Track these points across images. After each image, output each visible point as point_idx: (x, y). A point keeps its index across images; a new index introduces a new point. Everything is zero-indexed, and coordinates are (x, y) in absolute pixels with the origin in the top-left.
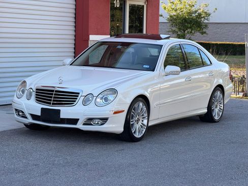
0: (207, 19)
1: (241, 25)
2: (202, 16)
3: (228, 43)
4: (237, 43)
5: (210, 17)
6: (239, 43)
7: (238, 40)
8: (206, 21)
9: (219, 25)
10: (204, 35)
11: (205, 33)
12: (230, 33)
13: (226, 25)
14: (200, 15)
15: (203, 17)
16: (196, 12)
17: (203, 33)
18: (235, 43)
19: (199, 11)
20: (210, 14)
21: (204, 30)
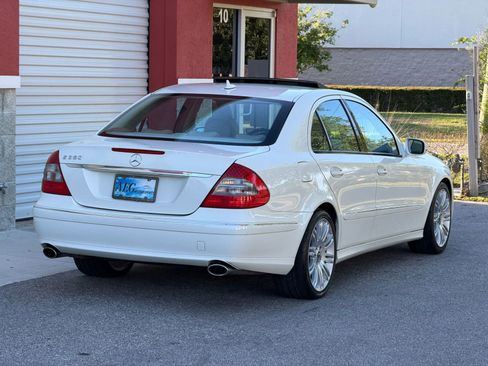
0: (330, 41)
1: (394, 52)
2: (321, 35)
3: (369, 87)
4: (386, 88)
5: (335, 37)
6: (390, 88)
7: (387, 81)
8: (327, 45)
9: (351, 53)
10: (325, 72)
11: (325, 67)
12: (372, 68)
13: (364, 52)
14: (315, 32)
15: (322, 38)
16: (307, 27)
17: (321, 68)
18: (382, 88)
19: (315, 26)
20: (335, 32)
21: (324, 63)
